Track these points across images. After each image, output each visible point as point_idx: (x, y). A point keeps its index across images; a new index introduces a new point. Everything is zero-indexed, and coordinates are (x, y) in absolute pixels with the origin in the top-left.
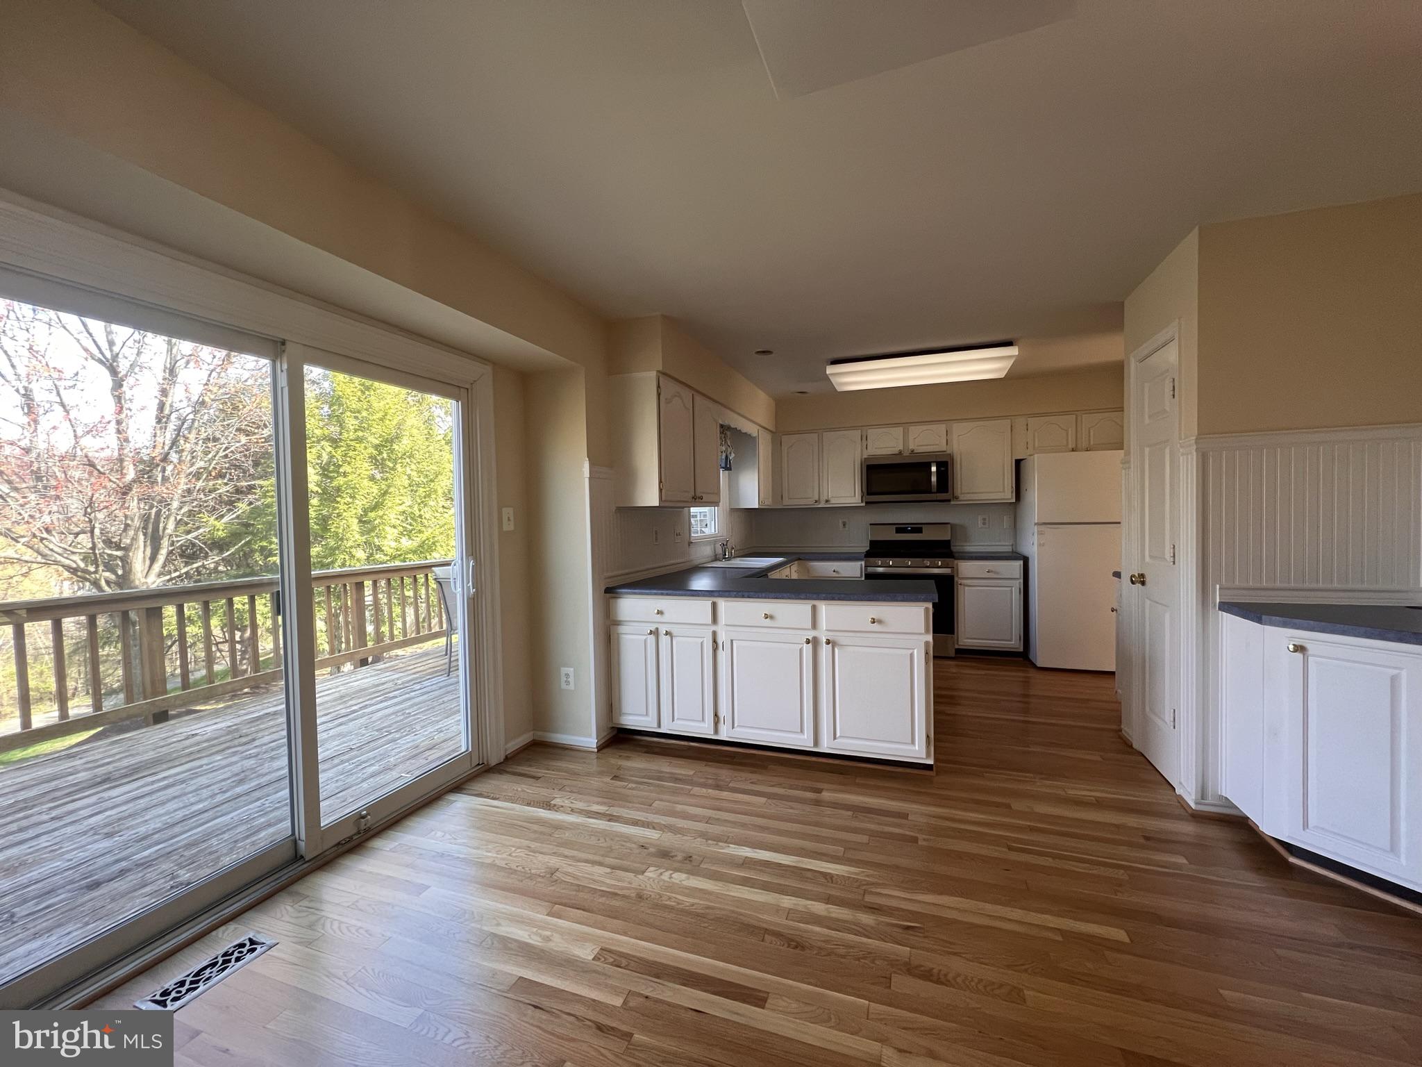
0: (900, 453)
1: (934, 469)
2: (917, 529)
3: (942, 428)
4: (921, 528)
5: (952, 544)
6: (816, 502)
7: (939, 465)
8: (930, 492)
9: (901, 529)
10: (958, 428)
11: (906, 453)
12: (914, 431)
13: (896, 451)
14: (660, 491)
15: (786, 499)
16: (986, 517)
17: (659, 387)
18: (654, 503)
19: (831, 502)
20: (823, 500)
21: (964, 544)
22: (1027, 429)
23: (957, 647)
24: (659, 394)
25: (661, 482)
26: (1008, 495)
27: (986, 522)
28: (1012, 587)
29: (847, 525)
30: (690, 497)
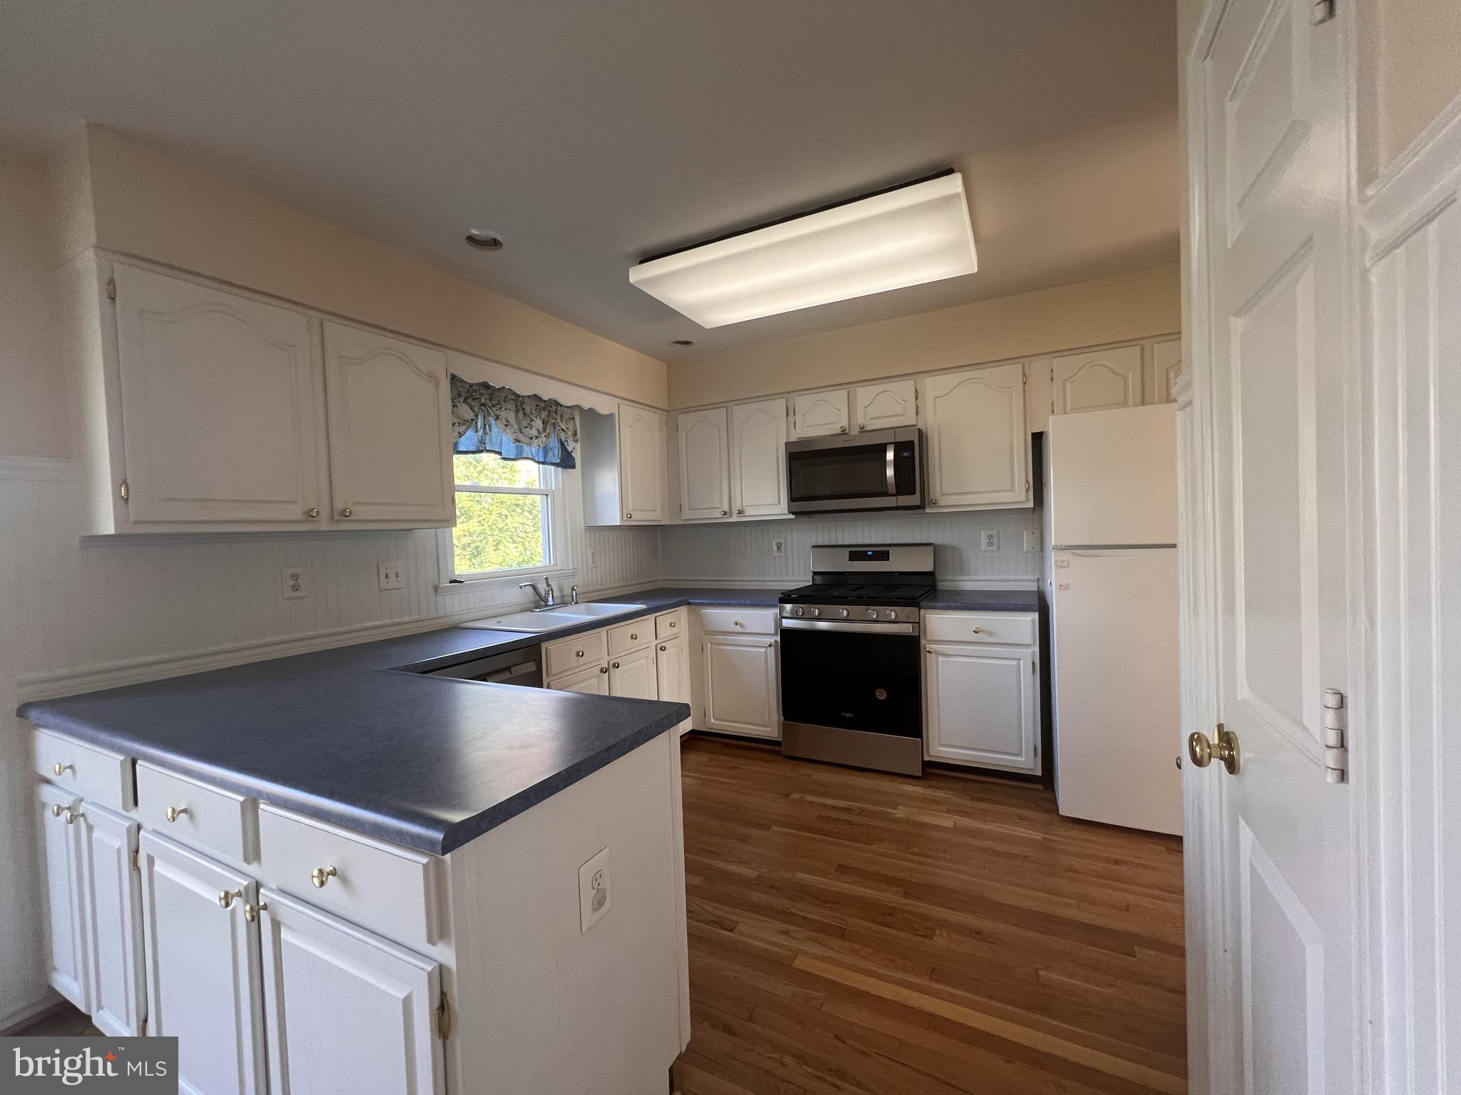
0: (844, 432)
1: (890, 455)
2: (881, 554)
3: (909, 387)
4: (888, 552)
5: (938, 577)
6: (725, 513)
7: (900, 447)
8: (886, 494)
9: (857, 554)
10: (933, 386)
11: (853, 431)
12: (864, 394)
13: (836, 429)
14: (122, 502)
15: (687, 512)
16: (994, 533)
17: (111, 282)
18: (107, 525)
19: (747, 514)
20: (735, 511)
21: (956, 578)
22: (1052, 380)
23: (926, 758)
24: (113, 299)
25: (125, 482)
26: (1020, 496)
27: (995, 541)
28: (1020, 659)
29: (783, 547)
30: (296, 512)
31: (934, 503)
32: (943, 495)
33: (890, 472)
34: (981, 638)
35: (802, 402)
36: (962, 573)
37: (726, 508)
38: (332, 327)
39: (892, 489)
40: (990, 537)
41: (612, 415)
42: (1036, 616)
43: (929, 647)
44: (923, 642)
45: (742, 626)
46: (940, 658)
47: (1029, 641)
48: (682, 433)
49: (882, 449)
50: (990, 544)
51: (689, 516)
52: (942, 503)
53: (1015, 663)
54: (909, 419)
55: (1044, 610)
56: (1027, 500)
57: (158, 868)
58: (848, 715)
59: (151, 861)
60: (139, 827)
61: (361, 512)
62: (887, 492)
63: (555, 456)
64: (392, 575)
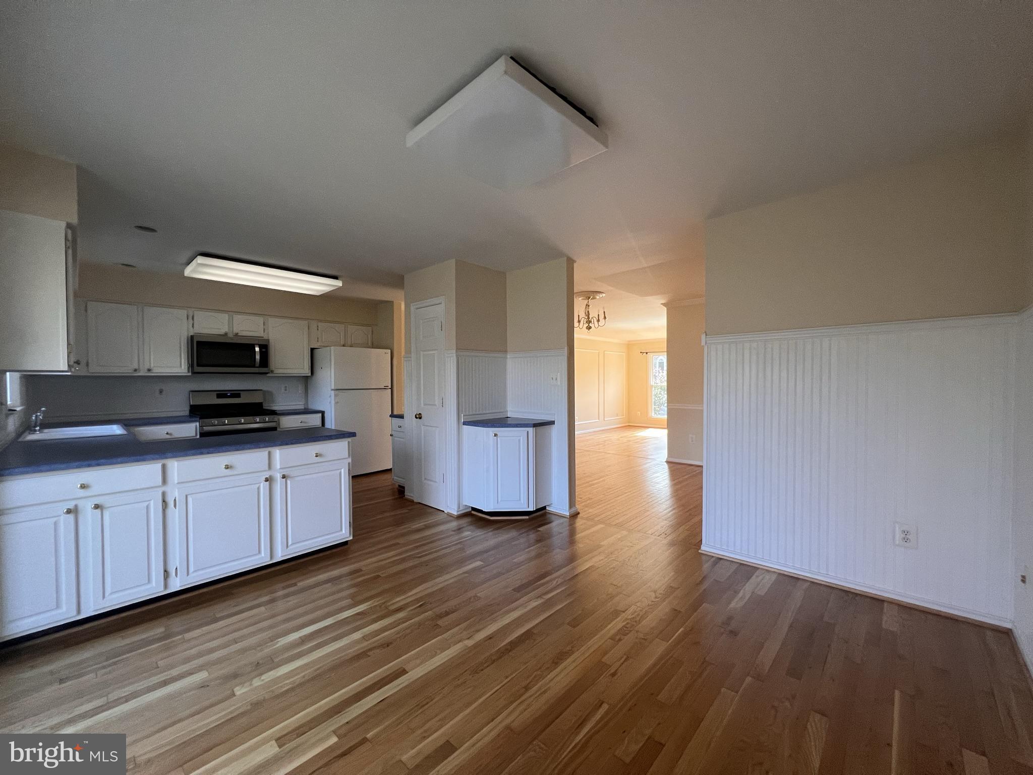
0: (226, 334)
1: (257, 349)
2: (236, 394)
3: (260, 320)
4: (240, 394)
5: (264, 405)
6: (135, 370)
7: (261, 346)
8: (254, 366)
9: (221, 395)
10: (272, 321)
11: (230, 335)
12: (238, 318)
13: (222, 332)
16: (286, 385)
19: (154, 371)
20: (145, 369)
21: (271, 405)
22: (318, 329)
27: (288, 388)
29: (163, 392)
32: (274, 368)
33: (258, 357)
34: (302, 424)
35: (197, 314)
36: (273, 403)
37: (136, 367)
42: (320, 415)
45: (171, 434)
47: (319, 424)
49: (252, 346)
50: (286, 390)
51: (96, 369)
52: (273, 372)
54: (262, 334)
56: (307, 373)
62: (257, 366)
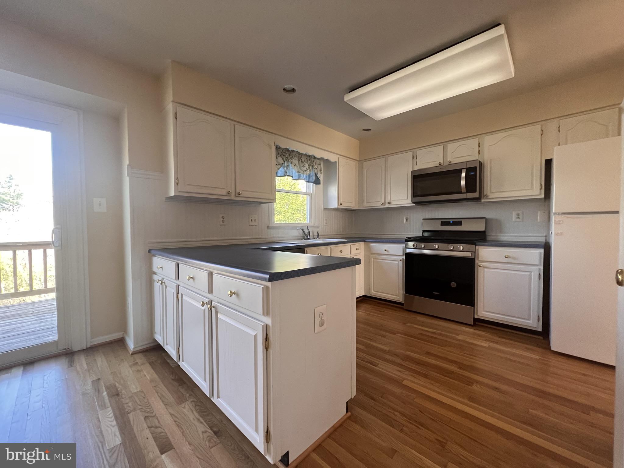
0: (440, 164)
1: (463, 175)
2: (458, 222)
3: (474, 142)
4: (461, 222)
5: (488, 234)
6: (382, 204)
9: (445, 222)
10: (488, 140)
12: (451, 147)
13: (437, 163)
14: (176, 185)
15: (366, 203)
16: (520, 212)
17: (176, 113)
18: (172, 193)
19: (392, 204)
20: (387, 203)
22: (559, 131)
23: (476, 317)
24: (176, 118)
25: (177, 178)
26: (537, 192)
27: (521, 216)
28: (531, 272)
29: (409, 220)
30: (224, 192)
31: (486, 197)
32: (491, 192)
33: (463, 183)
34: (509, 261)
35: (420, 153)
36: (501, 232)
37: (383, 202)
38: (237, 126)
39: (464, 190)
40: (518, 215)
41: (336, 162)
42: (542, 251)
43: (480, 264)
44: (477, 261)
45: (388, 251)
46: (486, 270)
47: (537, 263)
48: (365, 170)
49: (460, 171)
50: (518, 218)
51: (367, 205)
52: (490, 197)
53: (528, 273)
54: (475, 157)
55: (547, 248)
56: (540, 194)
57: (184, 297)
58: (436, 293)
59: (182, 295)
60: (179, 286)
61: (244, 194)
62: (461, 192)
63: (313, 179)
64: (253, 220)
